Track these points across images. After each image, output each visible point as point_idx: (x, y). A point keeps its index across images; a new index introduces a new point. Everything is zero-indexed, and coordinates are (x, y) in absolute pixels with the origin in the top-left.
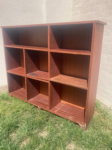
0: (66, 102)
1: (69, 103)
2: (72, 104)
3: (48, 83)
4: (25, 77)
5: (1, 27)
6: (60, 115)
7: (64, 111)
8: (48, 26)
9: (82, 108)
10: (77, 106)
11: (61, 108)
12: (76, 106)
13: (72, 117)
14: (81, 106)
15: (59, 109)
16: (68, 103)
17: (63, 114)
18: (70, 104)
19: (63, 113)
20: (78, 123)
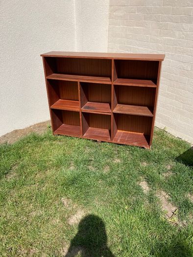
3: (111, 115)
4: (79, 112)
5: (41, 55)
7: (126, 139)
9: (141, 134)
11: (121, 138)
13: (136, 143)
17: (126, 142)
20: (144, 146)
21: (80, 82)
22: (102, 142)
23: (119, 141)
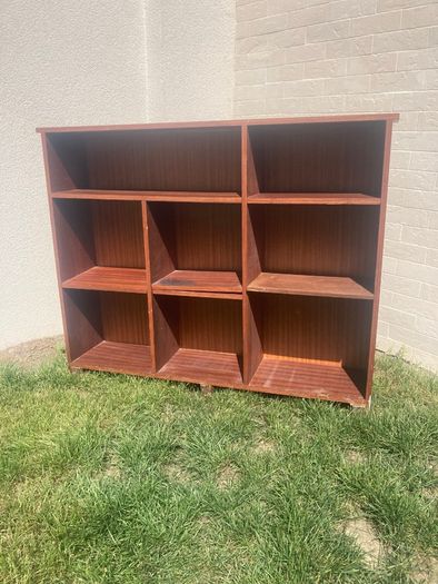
0: (281, 358)
1: (291, 359)
2: (300, 360)
3: (241, 301)
4: (146, 295)
5: (38, 130)
6: (286, 392)
7: (291, 380)
8: (240, 127)
9: (333, 364)
10: (319, 362)
11: (275, 375)
12: (313, 361)
13: (322, 390)
14: (329, 360)
15: (271, 377)
16: (286, 358)
17: (292, 387)
18: (295, 359)
19: (290, 384)
20: (348, 400)
21: (148, 202)
22: (216, 388)
23: (267, 387)
